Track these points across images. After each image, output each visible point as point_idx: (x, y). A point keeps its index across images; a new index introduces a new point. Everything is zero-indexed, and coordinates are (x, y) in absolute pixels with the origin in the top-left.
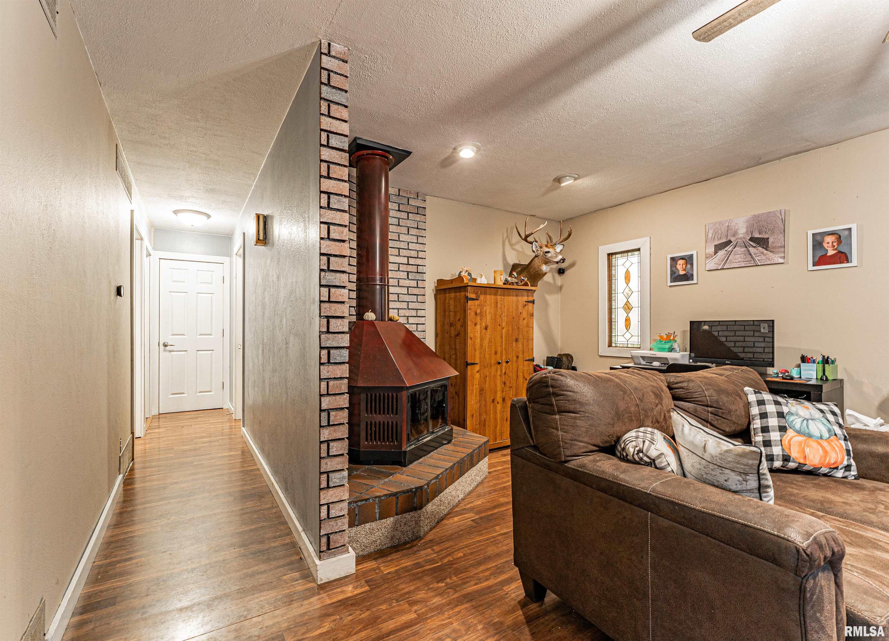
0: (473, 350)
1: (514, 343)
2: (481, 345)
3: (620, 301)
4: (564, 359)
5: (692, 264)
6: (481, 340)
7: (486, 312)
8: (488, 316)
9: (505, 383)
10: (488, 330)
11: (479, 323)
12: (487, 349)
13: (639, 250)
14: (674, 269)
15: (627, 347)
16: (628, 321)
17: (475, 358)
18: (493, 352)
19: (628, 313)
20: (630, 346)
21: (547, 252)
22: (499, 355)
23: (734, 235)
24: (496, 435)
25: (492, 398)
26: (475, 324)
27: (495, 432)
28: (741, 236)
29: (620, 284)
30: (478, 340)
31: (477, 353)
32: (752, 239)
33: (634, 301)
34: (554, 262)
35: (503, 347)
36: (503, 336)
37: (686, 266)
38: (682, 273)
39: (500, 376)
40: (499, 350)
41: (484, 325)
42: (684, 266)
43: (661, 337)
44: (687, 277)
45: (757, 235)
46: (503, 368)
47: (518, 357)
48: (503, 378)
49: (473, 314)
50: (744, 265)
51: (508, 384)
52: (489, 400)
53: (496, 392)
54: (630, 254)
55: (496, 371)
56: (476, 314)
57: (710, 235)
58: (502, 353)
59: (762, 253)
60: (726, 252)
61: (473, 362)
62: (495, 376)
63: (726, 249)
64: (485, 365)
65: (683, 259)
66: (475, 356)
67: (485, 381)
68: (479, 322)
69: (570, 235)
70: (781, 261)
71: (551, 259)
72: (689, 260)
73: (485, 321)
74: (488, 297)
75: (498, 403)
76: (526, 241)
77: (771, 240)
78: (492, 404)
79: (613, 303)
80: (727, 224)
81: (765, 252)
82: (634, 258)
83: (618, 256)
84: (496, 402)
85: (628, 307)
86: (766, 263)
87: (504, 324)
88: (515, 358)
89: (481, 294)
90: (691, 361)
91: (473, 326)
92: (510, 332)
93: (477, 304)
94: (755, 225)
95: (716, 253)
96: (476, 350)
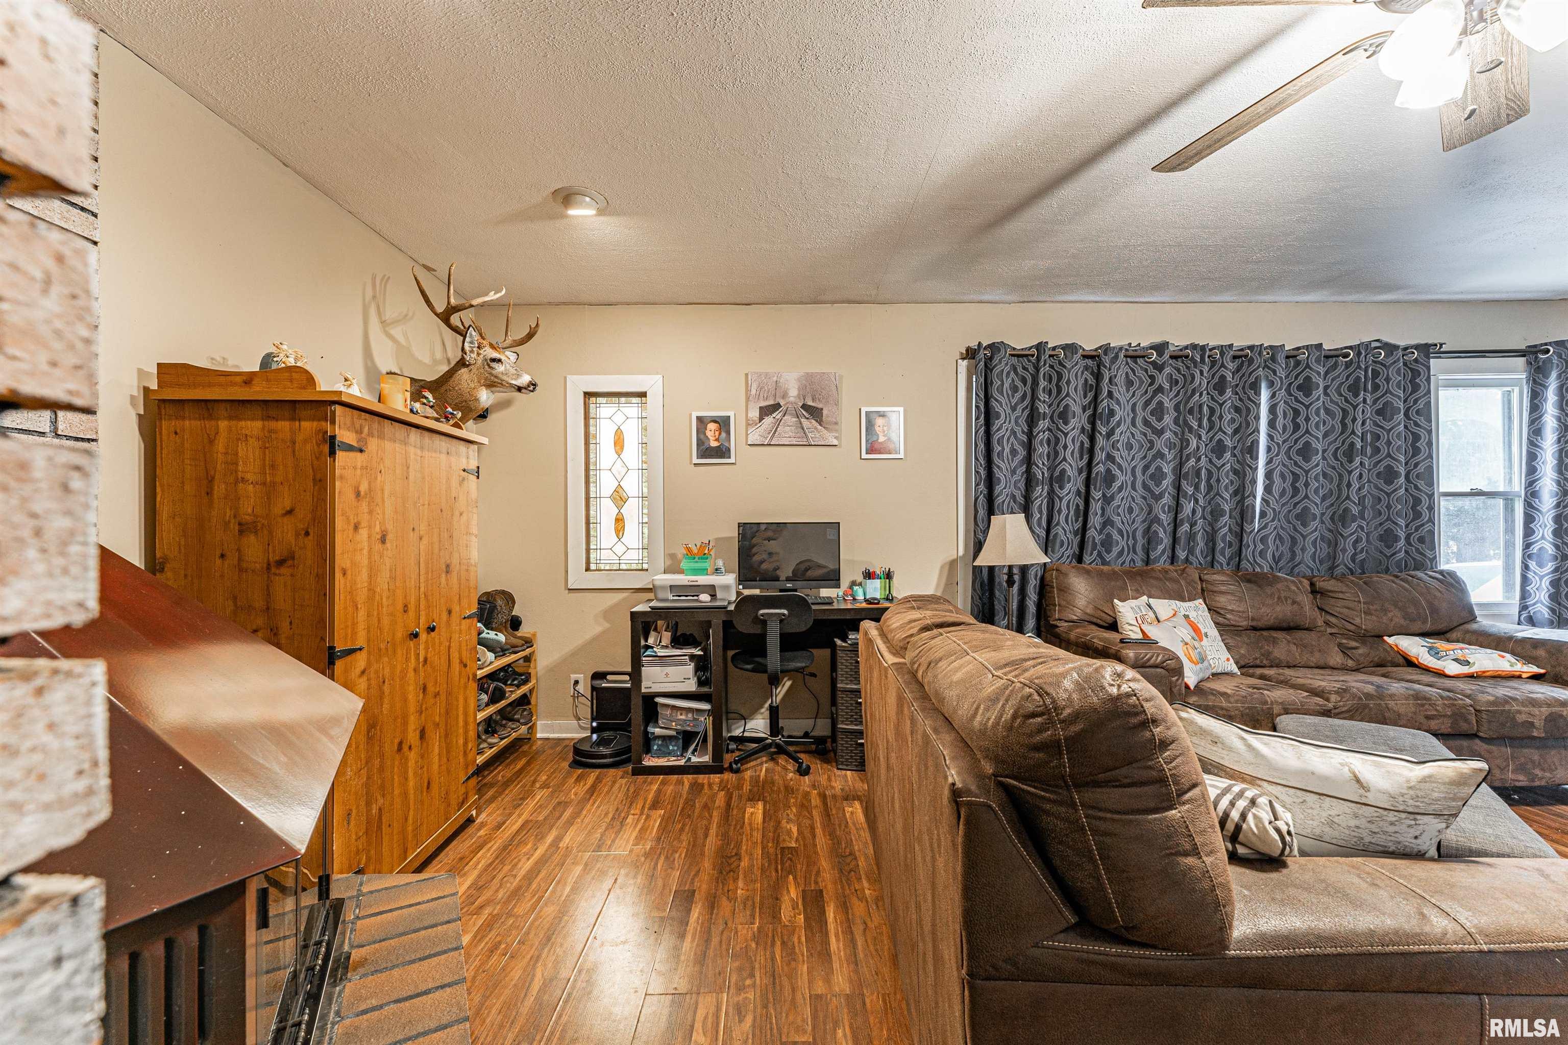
0: (350, 609)
1: (444, 576)
2: (369, 590)
3: (605, 484)
4: (499, 602)
5: (728, 433)
6: (370, 577)
7: (382, 490)
8: (387, 503)
9: (425, 689)
10: (388, 545)
11: (364, 524)
12: (384, 600)
13: (643, 395)
14: (702, 437)
15: (619, 570)
16: (620, 521)
17: (354, 633)
18: (400, 607)
19: (619, 508)
20: (623, 567)
21: (493, 360)
22: (412, 613)
23: (784, 397)
24: (404, 839)
25: (397, 741)
26: (356, 527)
27: (403, 832)
28: (792, 399)
29: (605, 453)
30: (365, 573)
31: (362, 614)
32: (804, 406)
33: (632, 486)
34: (511, 385)
35: (422, 589)
36: (421, 559)
37: (720, 434)
38: (714, 444)
39: (415, 670)
40: (413, 601)
41: (378, 529)
42: (717, 433)
43: (689, 550)
44: (722, 452)
45: (810, 403)
46: (422, 647)
47: (450, 612)
48: (422, 674)
49: (350, 495)
50: (795, 443)
51: (431, 689)
52: (389, 748)
53: (405, 723)
54: (623, 400)
55: (407, 659)
56: (358, 494)
57: (753, 392)
58: (418, 607)
59: (816, 428)
60: (774, 421)
61: (348, 646)
62: (404, 673)
63: (774, 415)
64: (380, 650)
65: (715, 422)
66: (354, 624)
67: (381, 696)
68: (364, 519)
69: (530, 336)
70: (835, 442)
71: (505, 378)
72: (723, 423)
73: (380, 516)
74: (388, 445)
75: (410, 747)
76: (447, 321)
77: (825, 412)
78: (397, 757)
79: (592, 489)
80: (775, 379)
81: (819, 427)
82: (632, 409)
83: (600, 400)
84: (405, 748)
85: (619, 498)
86: (820, 443)
87: (423, 528)
88: (445, 615)
89: (370, 434)
90: (741, 587)
91: (350, 533)
92: (436, 546)
93: (359, 465)
94: (808, 386)
95: (761, 419)
96: (357, 608)
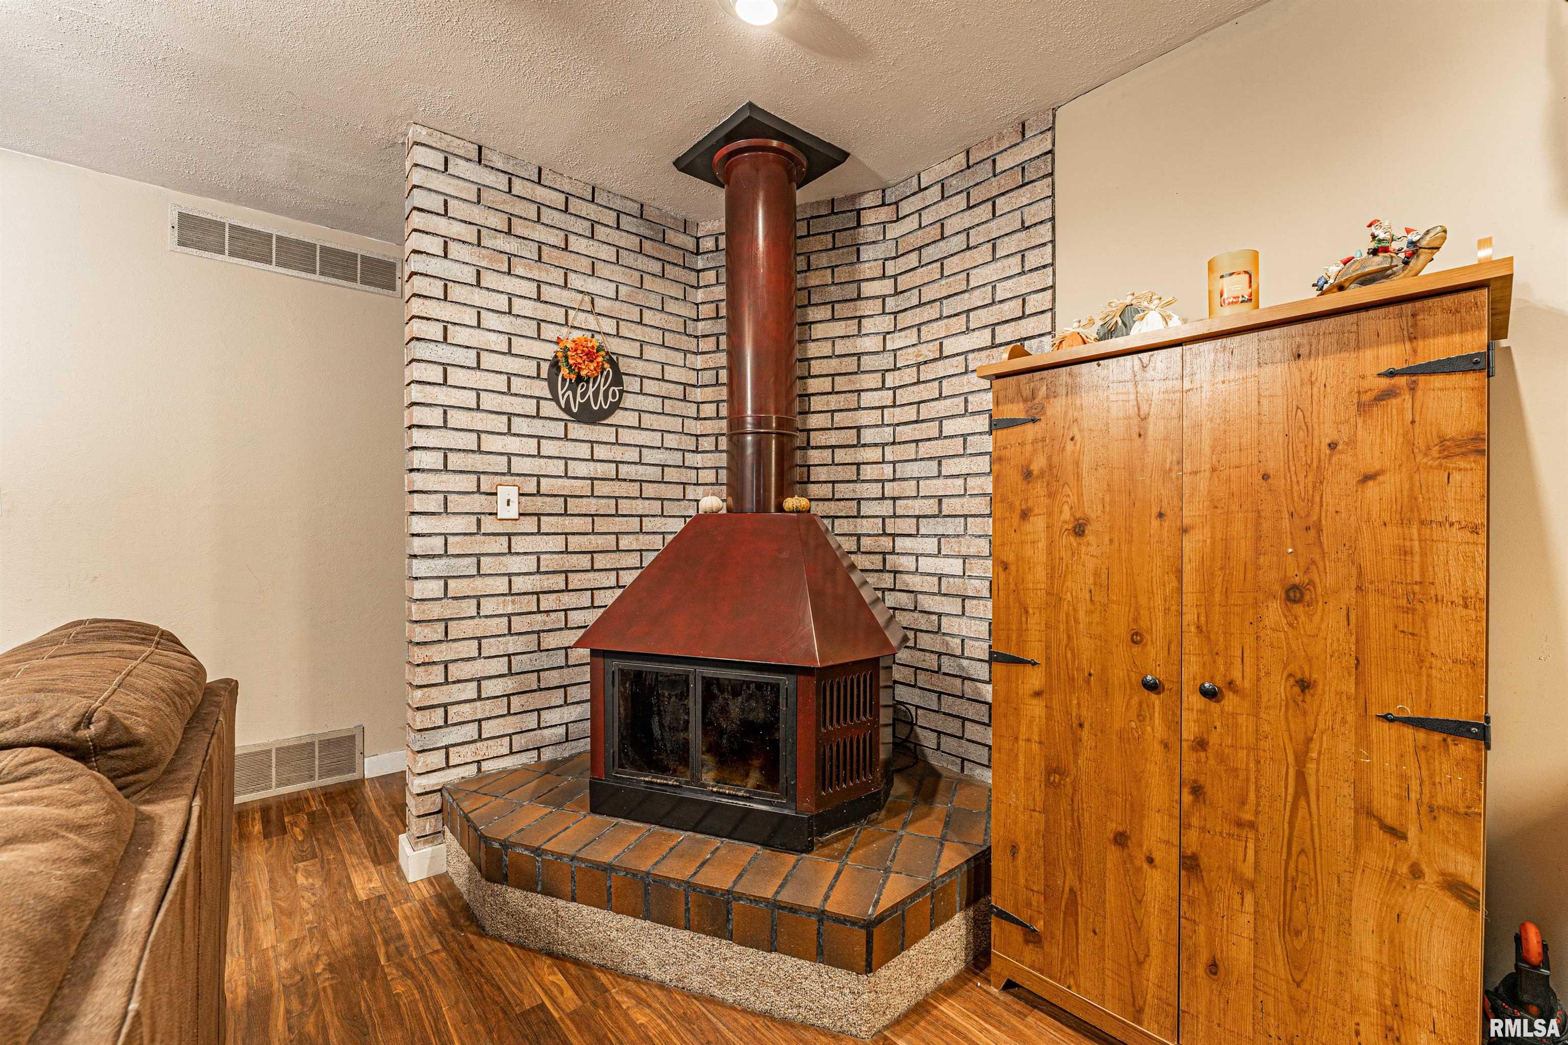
0: (1015, 610)
1: (1274, 612)
6: (1051, 577)
7: (1077, 463)
8: (1087, 480)
9: (1198, 791)
10: (1090, 537)
11: (1040, 509)
12: (1081, 615)
17: (1023, 640)
18: (1121, 630)
22: (1157, 648)
24: (1133, 992)
25: (1116, 830)
26: (1025, 515)
27: (1129, 977)
30: (1041, 572)
31: (1035, 623)
35: (1190, 616)
36: (1187, 568)
39: (1170, 746)
40: (1160, 626)
41: (1067, 515)
46: (1186, 714)
48: (1190, 761)
49: (1014, 475)
51: (1221, 802)
52: (1096, 827)
53: (1137, 811)
55: (1145, 719)
56: (1028, 475)
58: (1176, 643)
61: (1013, 652)
62: (1135, 739)
64: (1074, 677)
66: (1022, 631)
67: (1077, 741)
68: (1040, 503)
73: (1073, 499)
75: (1150, 860)
78: (1116, 853)
84: (1139, 853)
88: (1280, 687)
89: (1051, 394)
91: (1016, 520)
93: (1030, 438)
96: (1027, 612)
